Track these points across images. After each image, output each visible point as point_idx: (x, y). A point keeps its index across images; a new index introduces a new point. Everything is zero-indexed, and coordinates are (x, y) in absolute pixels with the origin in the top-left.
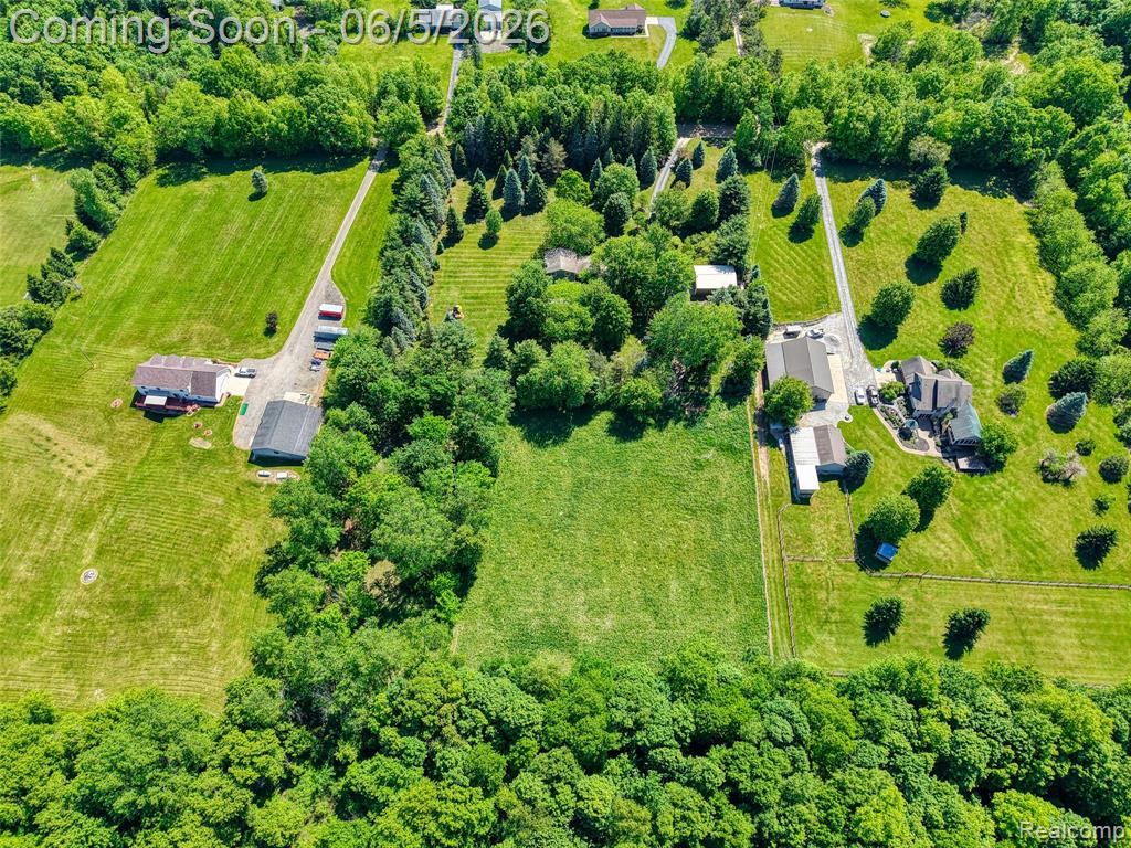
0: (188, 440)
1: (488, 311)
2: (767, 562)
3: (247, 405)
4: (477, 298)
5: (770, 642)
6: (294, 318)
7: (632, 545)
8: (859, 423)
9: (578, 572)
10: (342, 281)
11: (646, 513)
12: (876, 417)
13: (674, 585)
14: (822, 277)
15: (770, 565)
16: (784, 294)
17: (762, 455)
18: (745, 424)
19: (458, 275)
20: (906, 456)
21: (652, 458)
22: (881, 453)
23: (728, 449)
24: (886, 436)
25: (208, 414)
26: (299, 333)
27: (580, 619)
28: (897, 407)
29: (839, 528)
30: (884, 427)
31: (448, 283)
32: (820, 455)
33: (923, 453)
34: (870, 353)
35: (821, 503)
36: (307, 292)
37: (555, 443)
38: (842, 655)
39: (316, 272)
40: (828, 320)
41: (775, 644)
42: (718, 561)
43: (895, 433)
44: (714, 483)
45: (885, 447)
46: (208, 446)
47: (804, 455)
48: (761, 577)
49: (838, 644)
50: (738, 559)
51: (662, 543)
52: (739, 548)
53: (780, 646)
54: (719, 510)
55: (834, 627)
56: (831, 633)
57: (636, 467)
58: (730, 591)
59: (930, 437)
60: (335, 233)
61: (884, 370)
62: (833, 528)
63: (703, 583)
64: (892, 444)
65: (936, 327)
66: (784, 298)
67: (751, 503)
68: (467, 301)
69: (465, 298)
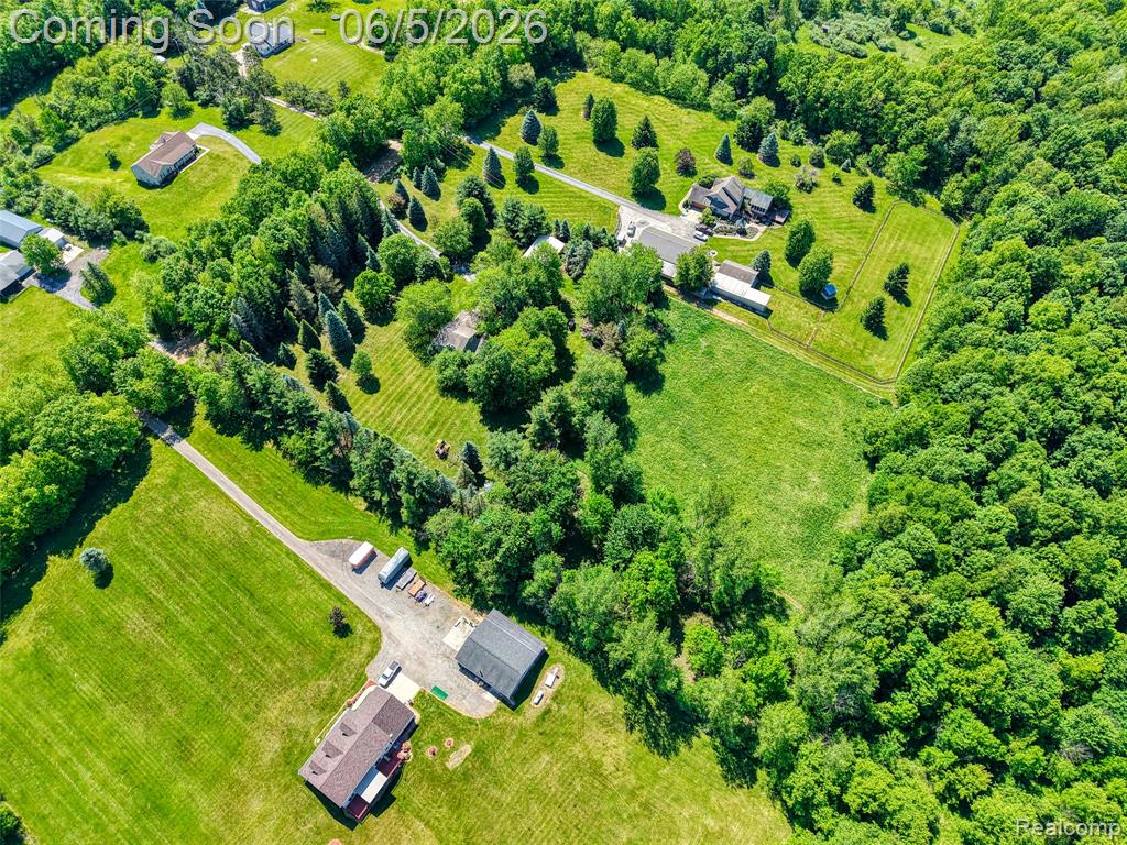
0: (446, 769)
1: (457, 422)
2: (805, 359)
3: (435, 688)
4: (434, 424)
5: (864, 390)
7: (756, 432)
8: (722, 249)
9: (764, 479)
10: (323, 533)
12: (721, 238)
13: (800, 422)
14: (582, 197)
15: (808, 358)
17: (721, 313)
18: (688, 309)
20: (758, 242)
21: (686, 380)
23: (704, 330)
24: (739, 242)
25: (425, 735)
26: (367, 601)
27: (805, 497)
28: (719, 224)
29: (798, 306)
30: (732, 239)
32: (743, 280)
33: (759, 233)
34: (665, 211)
35: (774, 305)
36: (312, 574)
37: (635, 437)
38: (888, 357)
39: (289, 553)
40: (622, 216)
41: (867, 388)
42: (792, 386)
43: (738, 237)
44: (728, 353)
45: (747, 248)
46: (467, 749)
47: (737, 289)
48: (815, 369)
49: (880, 355)
50: (795, 373)
51: (763, 411)
52: (788, 368)
53: (869, 386)
54: (752, 363)
55: (867, 351)
56: (871, 354)
57: (688, 393)
58: (819, 392)
59: (749, 223)
60: (242, 513)
61: (685, 213)
62: (796, 309)
67: (755, 341)
68: (432, 433)
69: (427, 433)
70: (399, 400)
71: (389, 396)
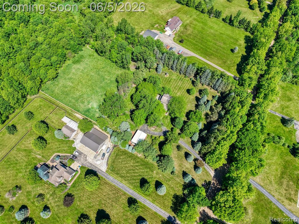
0: (159, 24)
1: (164, 82)
2: (60, 103)
3: (162, 33)
4: (170, 81)
5: (47, 95)
6: (183, 46)
8: (70, 147)
10: (190, 58)
11: (88, 87)
12: (68, 153)
14: (122, 177)
15: (59, 104)
19: (180, 81)
20: (54, 152)
22: (59, 146)
23: (88, 110)
24: (62, 152)
28: (65, 161)
29: (53, 122)
30: (64, 153)
31: (179, 77)
33: (51, 159)
34: (86, 169)
35: (61, 122)
38: (33, 106)
39: (196, 54)
40: (106, 166)
41: (46, 95)
43: (61, 154)
45: (60, 149)
48: (58, 101)
49: (35, 106)
52: (67, 99)
53: (45, 96)
55: (38, 107)
56: (38, 106)
58: (61, 93)
59: (53, 165)
60: (209, 61)
61: (79, 168)
62: (54, 121)
63: (66, 89)
64: (59, 151)
67: (73, 108)
68: (170, 79)
69: (171, 79)
70: (180, 87)
71: (183, 89)
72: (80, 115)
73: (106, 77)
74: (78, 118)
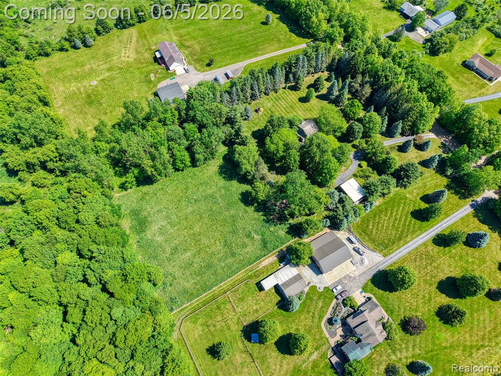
0: (152, 73)
2: (221, 287)
3: (175, 78)
5: (185, 305)
6: (220, 67)
7: (197, 229)
8: (321, 295)
9: (174, 217)
10: (246, 70)
11: (214, 227)
12: (331, 303)
13: (189, 254)
14: (400, 239)
15: (221, 289)
16: (373, 226)
18: (282, 243)
19: (279, 101)
20: (319, 327)
21: (240, 215)
22: (311, 314)
23: (264, 243)
24: (324, 313)
25: (164, 71)
26: (214, 73)
27: (154, 228)
28: (344, 311)
29: (257, 311)
30: (328, 309)
31: (272, 100)
32: (285, 282)
33: (328, 336)
34: (369, 283)
35: (264, 296)
36: (233, 63)
37: (224, 178)
38: (196, 340)
39: (244, 60)
40: (375, 254)
41: (185, 308)
42: (209, 266)
43: (328, 316)
44: (244, 245)
45: (316, 314)
46: (153, 79)
47: (280, 275)
48: (212, 288)
49: (200, 336)
50: (215, 274)
51: (205, 241)
52: (220, 271)
53: (185, 311)
54: (233, 254)
55: (206, 330)
57: (232, 212)
58: (198, 278)
59: (341, 336)
60: (266, 53)
61: (363, 294)
62: (255, 308)
63: (196, 265)
64: (321, 318)
65: (416, 311)
66: (371, 227)
67: (244, 266)
68: (269, 111)
69: (270, 109)
70: (290, 106)
72: (266, 259)
73: (210, 192)
74: (272, 264)
